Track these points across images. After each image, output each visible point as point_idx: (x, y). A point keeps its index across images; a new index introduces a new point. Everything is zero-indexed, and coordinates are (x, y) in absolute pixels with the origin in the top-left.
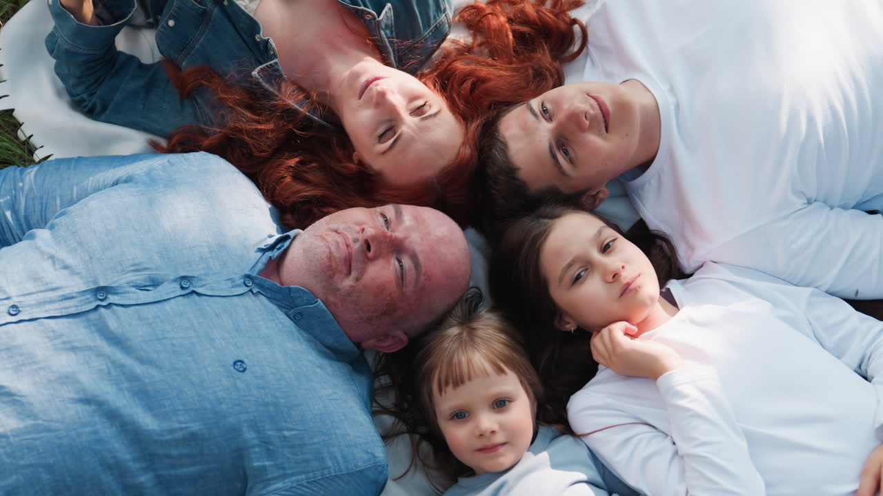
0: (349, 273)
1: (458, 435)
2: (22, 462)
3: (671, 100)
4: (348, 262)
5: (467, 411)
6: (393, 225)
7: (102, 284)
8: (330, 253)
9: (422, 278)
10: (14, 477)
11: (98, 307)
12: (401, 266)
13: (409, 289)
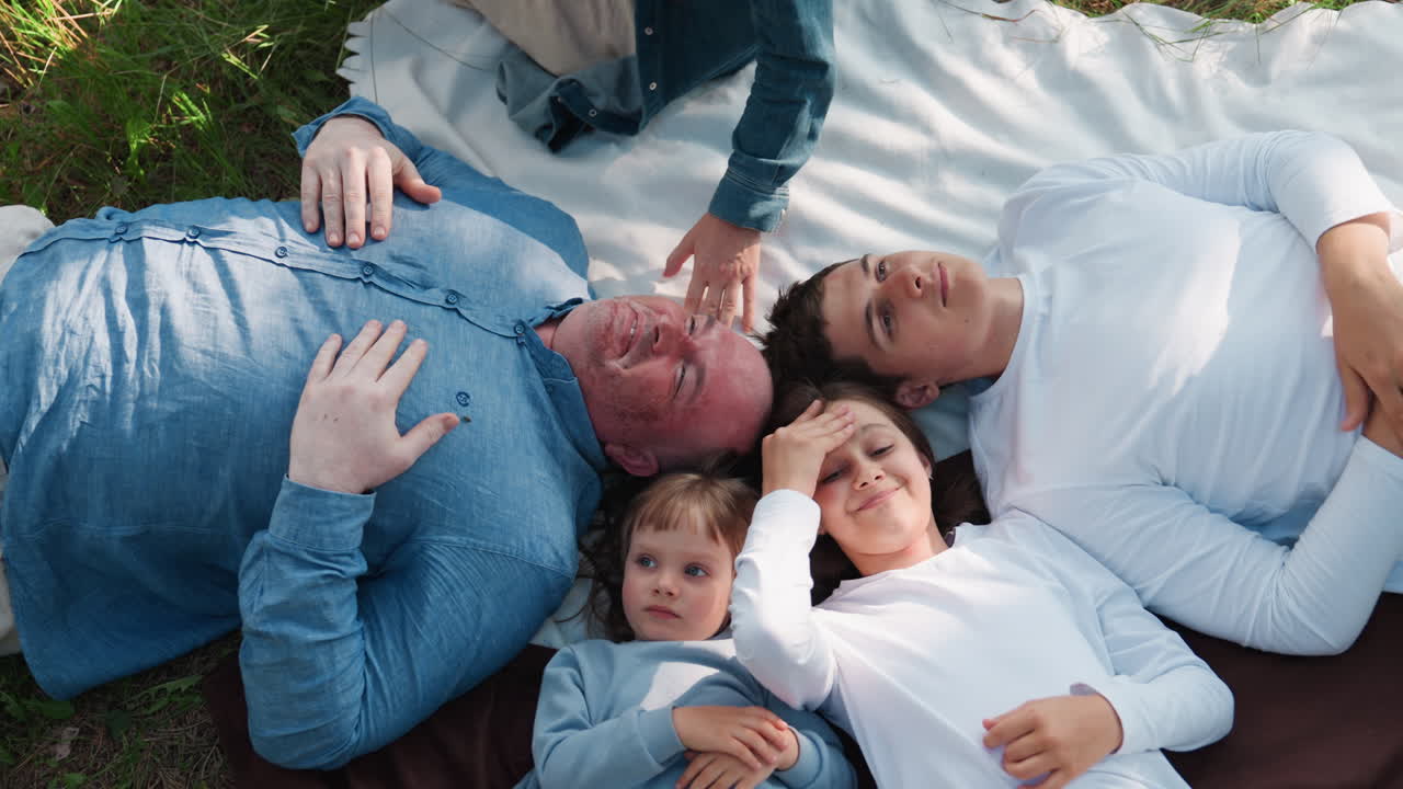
0: (621, 356)
1: (638, 585)
2: (215, 387)
3: (1042, 309)
4: (627, 344)
5: (655, 560)
6: (698, 333)
7: (373, 262)
8: (611, 324)
9: (699, 399)
10: (201, 398)
11: (359, 279)
12: (682, 376)
13: (680, 404)
